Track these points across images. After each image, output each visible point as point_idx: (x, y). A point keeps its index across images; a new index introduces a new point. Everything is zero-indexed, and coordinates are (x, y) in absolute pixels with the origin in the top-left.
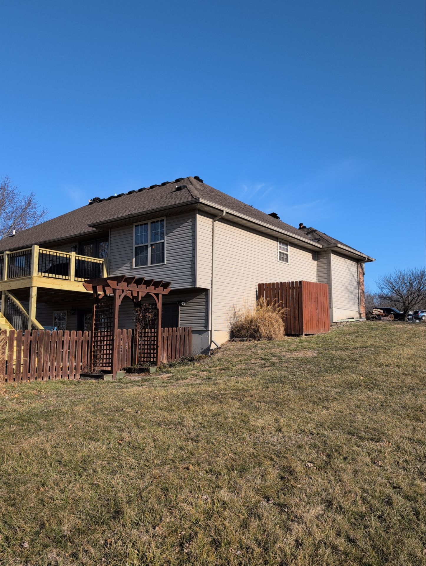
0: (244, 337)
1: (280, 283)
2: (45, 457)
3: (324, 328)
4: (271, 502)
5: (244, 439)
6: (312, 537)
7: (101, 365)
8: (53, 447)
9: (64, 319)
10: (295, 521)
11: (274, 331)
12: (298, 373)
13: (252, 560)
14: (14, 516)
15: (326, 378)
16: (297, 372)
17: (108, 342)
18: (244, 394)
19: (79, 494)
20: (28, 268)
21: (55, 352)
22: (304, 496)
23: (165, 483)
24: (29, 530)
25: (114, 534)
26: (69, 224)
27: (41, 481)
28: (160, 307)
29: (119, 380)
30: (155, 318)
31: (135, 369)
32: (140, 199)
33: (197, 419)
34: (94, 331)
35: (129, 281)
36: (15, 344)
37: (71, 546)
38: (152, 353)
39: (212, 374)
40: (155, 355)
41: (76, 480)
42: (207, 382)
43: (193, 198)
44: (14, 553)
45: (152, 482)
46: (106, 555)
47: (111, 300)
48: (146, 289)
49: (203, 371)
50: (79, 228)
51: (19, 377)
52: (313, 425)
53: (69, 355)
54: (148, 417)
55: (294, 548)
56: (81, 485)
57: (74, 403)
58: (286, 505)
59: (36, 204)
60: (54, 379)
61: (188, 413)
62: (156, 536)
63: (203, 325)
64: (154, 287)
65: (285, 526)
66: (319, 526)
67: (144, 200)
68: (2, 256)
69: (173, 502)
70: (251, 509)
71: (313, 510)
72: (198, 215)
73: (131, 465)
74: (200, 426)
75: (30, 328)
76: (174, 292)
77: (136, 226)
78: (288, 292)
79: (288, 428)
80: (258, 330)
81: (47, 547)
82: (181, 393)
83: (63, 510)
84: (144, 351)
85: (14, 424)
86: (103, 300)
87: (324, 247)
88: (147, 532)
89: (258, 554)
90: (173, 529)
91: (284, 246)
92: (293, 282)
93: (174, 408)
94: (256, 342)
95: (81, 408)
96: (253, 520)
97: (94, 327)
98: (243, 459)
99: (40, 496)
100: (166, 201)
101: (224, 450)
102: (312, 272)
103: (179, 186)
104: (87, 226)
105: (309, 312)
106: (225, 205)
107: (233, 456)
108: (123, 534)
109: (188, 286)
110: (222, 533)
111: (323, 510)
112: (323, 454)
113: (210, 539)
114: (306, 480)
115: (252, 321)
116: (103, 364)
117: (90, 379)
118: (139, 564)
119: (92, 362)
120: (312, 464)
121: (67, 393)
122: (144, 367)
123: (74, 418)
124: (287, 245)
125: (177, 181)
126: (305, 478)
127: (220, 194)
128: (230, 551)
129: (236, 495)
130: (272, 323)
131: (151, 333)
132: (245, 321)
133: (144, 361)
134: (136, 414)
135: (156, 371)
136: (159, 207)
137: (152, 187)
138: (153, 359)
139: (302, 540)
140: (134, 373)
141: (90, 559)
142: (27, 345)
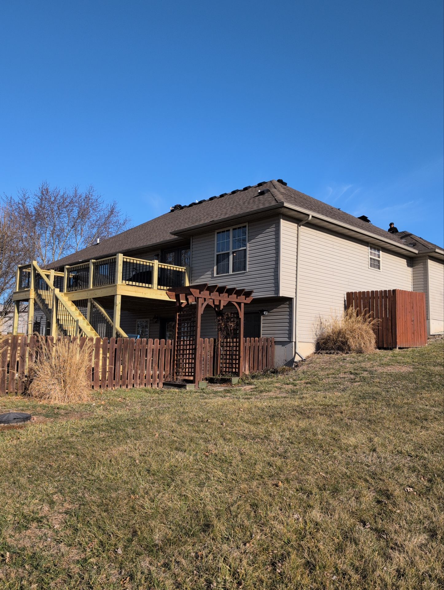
0: (332, 350)
1: (371, 291)
2: (134, 465)
3: (420, 341)
4: (367, 527)
5: (335, 458)
6: (415, 568)
7: (183, 374)
8: (140, 456)
9: (146, 327)
10: (395, 549)
11: (364, 344)
12: (392, 390)
13: (350, 586)
14: (107, 521)
15: (424, 395)
16: (390, 388)
17: (191, 351)
18: (333, 409)
19: (169, 504)
20: (113, 276)
21: (139, 360)
22: (405, 523)
23: (254, 499)
24: (122, 537)
25: (205, 547)
26: (151, 232)
27: (131, 489)
28: (242, 316)
29: (202, 389)
30: (237, 328)
31: (217, 379)
32: (221, 205)
33: (284, 433)
34: (176, 340)
35: (211, 289)
36: (101, 352)
37: (164, 556)
38: (234, 364)
39: (297, 387)
40: (237, 365)
41: (165, 490)
42: (292, 396)
43: (277, 202)
44: (109, 559)
45: (240, 497)
46: (198, 568)
47: (194, 308)
48: (228, 297)
49: (287, 384)
50: (162, 236)
51: (105, 384)
52: (411, 447)
53: (152, 363)
54: (233, 429)
55: (396, 578)
56: (170, 495)
57: (159, 412)
58: (384, 531)
59: (119, 212)
60: (138, 387)
61: (274, 428)
62: (247, 553)
63: (287, 336)
64: (236, 296)
65: (384, 554)
66: (423, 557)
67: (225, 206)
68: (88, 264)
69: (263, 519)
70: (346, 532)
71: (415, 539)
72: (282, 220)
73: (219, 478)
74: (288, 441)
75: (114, 335)
76: (256, 301)
77: (218, 233)
78: (380, 302)
79: (384, 448)
80: (346, 342)
81: (140, 555)
82: (266, 406)
83: (153, 519)
84: (226, 361)
85: (103, 431)
86: (185, 309)
87: (421, 252)
88: (238, 548)
89: (356, 581)
90: (264, 546)
91: (375, 251)
92: (386, 291)
93: (259, 422)
94: (344, 355)
95: (166, 418)
96: (349, 544)
97: (177, 335)
98: (335, 478)
99: (131, 504)
100: (248, 206)
101: (314, 468)
102: (407, 279)
103: (262, 190)
104: (169, 234)
105: (404, 324)
106: (311, 209)
107: (324, 475)
108: (214, 548)
109: (271, 294)
110: (316, 556)
111: (426, 540)
112: (424, 479)
113: (303, 561)
114: (405, 505)
115: (340, 333)
116: (185, 374)
117: (173, 388)
118: (231, 580)
119: (175, 371)
120: (411, 489)
121: (151, 402)
122: (227, 377)
123: (160, 427)
124: (379, 250)
125: (260, 185)
126: (404, 504)
127: (305, 198)
128: (325, 575)
129: (330, 516)
130: (362, 335)
131: (233, 342)
132: (332, 332)
133: (226, 372)
134: (221, 426)
135: (239, 382)
136: (241, 213)
137: (234, 192)
138: (236, 370)
139: (404, 570)
140: (216, 383)
141: (182, 571)
142: (113, 353)
